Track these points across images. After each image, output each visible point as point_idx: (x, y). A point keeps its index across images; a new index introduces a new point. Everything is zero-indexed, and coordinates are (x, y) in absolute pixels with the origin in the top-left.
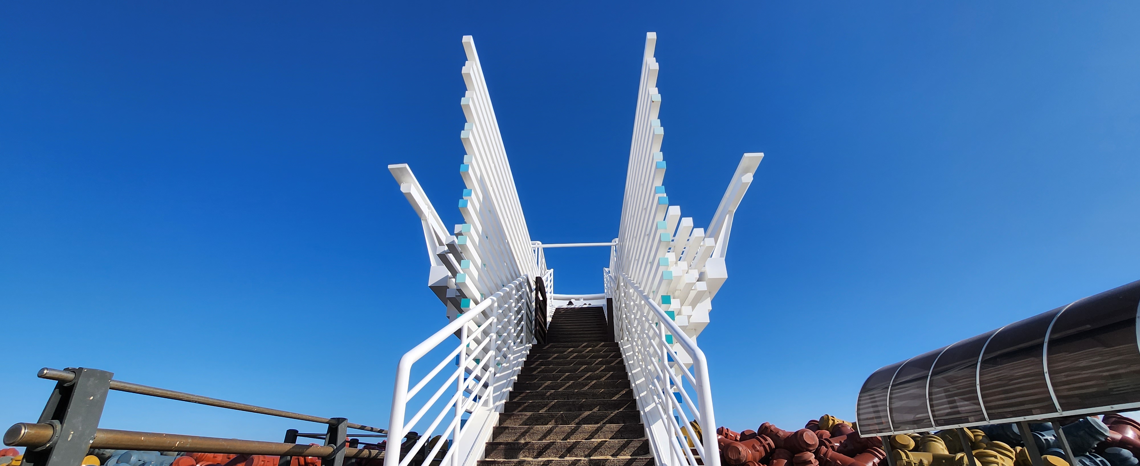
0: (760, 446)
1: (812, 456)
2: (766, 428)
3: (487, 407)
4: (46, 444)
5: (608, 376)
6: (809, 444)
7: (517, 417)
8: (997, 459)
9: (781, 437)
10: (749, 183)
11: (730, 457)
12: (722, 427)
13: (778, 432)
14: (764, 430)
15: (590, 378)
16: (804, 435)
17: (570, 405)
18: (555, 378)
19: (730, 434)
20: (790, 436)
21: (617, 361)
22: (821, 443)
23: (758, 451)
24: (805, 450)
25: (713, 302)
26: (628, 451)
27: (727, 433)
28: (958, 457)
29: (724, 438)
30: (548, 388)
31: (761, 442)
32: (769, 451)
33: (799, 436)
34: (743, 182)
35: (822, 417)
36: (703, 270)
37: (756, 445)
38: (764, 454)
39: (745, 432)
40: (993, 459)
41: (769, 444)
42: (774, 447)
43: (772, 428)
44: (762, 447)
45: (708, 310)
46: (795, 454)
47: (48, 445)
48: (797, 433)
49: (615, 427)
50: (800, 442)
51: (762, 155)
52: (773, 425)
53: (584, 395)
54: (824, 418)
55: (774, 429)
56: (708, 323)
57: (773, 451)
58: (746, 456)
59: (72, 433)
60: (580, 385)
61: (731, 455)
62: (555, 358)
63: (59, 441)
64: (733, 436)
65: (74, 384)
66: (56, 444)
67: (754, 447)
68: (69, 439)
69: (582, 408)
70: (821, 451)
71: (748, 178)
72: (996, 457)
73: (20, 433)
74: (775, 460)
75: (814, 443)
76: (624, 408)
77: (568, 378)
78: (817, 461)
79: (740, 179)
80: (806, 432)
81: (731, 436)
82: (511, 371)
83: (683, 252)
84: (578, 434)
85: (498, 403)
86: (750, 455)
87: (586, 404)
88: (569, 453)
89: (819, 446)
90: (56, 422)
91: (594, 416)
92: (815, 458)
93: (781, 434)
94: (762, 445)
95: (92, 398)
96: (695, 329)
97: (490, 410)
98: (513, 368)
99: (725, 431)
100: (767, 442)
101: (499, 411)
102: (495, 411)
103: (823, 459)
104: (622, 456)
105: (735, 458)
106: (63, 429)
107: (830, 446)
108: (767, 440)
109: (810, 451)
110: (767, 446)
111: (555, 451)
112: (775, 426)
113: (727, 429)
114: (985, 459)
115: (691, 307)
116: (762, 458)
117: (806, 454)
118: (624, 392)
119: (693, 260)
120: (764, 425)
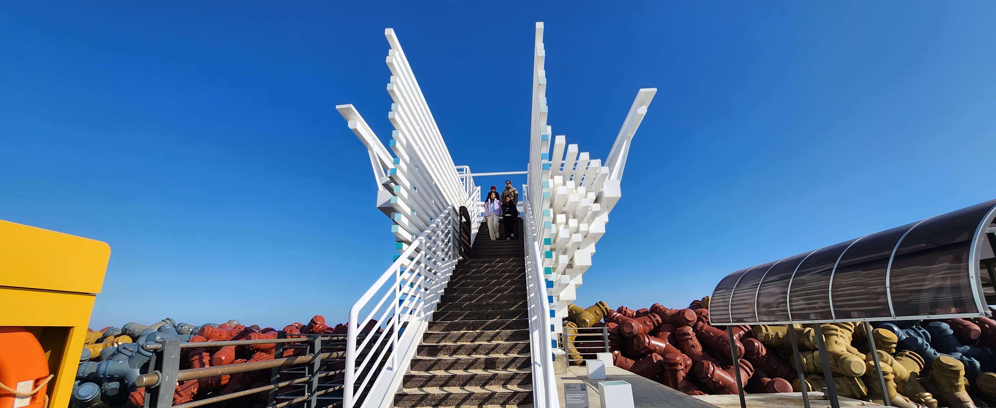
0: (650, 322)
1: (690, 329)
2: (656, 307)
3: (420, 317)
4: (156, 384)
5: (511, 289)
6: (689, 320)
7: (441, 324)
8: (838, 332)
9: (667, 314)
10: (644, 114)
11: (625, 330)
12: (622, 306)
13: (665, 311)
14: (655, 309)
15: (498, 291)
16: (685, 314)
17: (480, 314)
18: (472, 291)
19: (629, 312)
20: (674, 314)
21: (521, 275)
22: (699, 319)
23: (648, 325)
24: (685, 325)
25: (610, 216)
26: (516, 351)
27: (626, 311)
28: (806, 331)
29: (622, 315)
30: (466, 299)
31: (651, 319)
32: (657, 325)
33: (681, 314)
34: (638, 114)
35: (704, 298)
36: (601, 190)
37: (647, 321)
38: (652, 328)
39: (639, 311)
40: (834, 332)
41: (657, 320)
42: (661, 322)
43: (661, 308)
44: (652, 322)
45: (605, 222)
46: (678, 328)
47: (157, 385)
48: (680, 311)
49: (509, 332)
50: (682, 319)
51: (655, 90)
52: (662, 305)
53: (491, 305)
54: (705, 299)
55: (663, 308)
56: (603, 234)
57: (660, 325)
58: (637, 329)
59: (167, 377)
60: (490, 297)
61: (626, 330)
62: (474, 273)
63: (162, 382)
64: (631, 313)
65: (163, 350)
66: (161, 383)
67: (645, 323)
68: (167, 380)
69: (488, 317)
70: (698, 325)
71: (643, 111)
72: (837, 330)
73: (144, 381)
74: (661, 332)
75: (693, 319)
76: (519, 316)
77: (480, 292)
78: (694, 333)
79: (636, 111)
80: (687, 311)
81: (629, 313)
82: (439, 285)
83: (583, 178)
84: (483, 338)
85: (428, 314)
86: (641, 329)
87: (492, 313)
88: (475, 352)
89: (697, 322)
90: (158, 372)
91: (496, 323)
92: (693, 331)
93: (668, 312)
94: (652, 321)
95: (173, 356)
96: (594, 238)
97: (421, 320)
98: (441, 283)
99: (624, 309)
100: (656, 319)
101: (428, 321)
102: (425, 321)
103: (699, 332)
104: (511, 353)
105: (629, 332)
106: (163, 375)
107: (707, 322)
108: (656, 317)
109: (689, 326)
110: (656, 322)
111: (465, 350)
112: (663, 306)
113: (626, 308)
114: (828, 332)
115: (587, 224)
116: (651, 331)
117: (685, 328)
118: (521, 303)
119: (592, 185)
120: (655, 305)
